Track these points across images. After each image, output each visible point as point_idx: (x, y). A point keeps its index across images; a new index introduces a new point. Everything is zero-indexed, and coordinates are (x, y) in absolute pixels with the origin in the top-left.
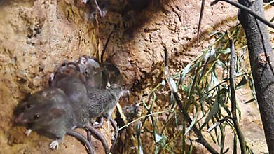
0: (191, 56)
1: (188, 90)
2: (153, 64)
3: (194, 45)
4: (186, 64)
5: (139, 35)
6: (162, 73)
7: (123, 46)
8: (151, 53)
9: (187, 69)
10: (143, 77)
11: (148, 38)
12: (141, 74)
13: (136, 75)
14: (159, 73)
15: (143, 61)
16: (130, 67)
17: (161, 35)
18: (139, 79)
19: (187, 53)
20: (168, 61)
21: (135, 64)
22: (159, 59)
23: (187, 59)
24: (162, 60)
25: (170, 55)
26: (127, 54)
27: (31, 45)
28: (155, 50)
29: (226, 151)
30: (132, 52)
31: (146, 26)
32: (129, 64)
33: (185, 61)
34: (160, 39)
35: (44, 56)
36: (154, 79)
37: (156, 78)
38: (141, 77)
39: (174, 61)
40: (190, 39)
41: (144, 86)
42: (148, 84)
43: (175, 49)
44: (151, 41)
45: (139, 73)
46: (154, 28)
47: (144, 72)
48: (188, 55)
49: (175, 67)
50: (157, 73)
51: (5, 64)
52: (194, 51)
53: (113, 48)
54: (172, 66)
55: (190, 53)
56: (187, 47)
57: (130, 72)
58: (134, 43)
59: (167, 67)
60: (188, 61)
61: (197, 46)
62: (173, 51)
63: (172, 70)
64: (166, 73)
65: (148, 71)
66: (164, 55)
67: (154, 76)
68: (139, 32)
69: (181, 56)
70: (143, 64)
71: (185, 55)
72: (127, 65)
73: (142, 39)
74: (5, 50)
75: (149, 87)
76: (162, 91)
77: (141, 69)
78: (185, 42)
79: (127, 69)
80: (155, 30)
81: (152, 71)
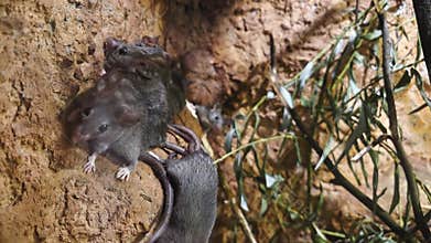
0: (313, 49)
1: (312, 103)
2: (252, 67)
3: (316, 32)
4: (304, 63)
5: (226, 20)
6: (266, 81)
7: (201, 40)
8: (248, 48)
9: (306, 73)
10: (236, 88)
11: (241, 25)
12: (232, 84)
13: (223, 86)
14: (261, 81)
15: (235, 62)
16: (214, 73)
17: (263, 18)
18: (229, 92)
19: (306, 45)
20: (275, 60)
21: (222, 68)
22: (260, 58)
23: (305, 56)
24: (265, 60)
25: (278, 50)
26: (208, 53)
27: (74, 6)
28: (253, 43)
29: (383, 193)
30: (216, 49)
31: (236, 6)
32: (212, 68)
33: (302, 58)
34: (260, 26)
35: (94, 30)
36: (254, 92)
37: (256, 90)
38: (232, 89)
39: (285, 60)
40: (309, 23)
41: (237, 105)
42: (244, 101)
43: (286, 40)
44: (246, 30)
45: (229, 84)
46: (250, 7)
47: (237, 82)
48: (308, 49)
49: (287, 70)
50: (257, 81)
51: (39, 30)
52: (317, 42)
53: (185, 43)
54: (281, 69)
55: (311, 45)
56: (305, 37)
57: (214, 83)
58: (218, 34)
59: (275, 71)
60: (308, 59)
61: (322, 34)
62: (283, 44)
63: (282, 75)
64: (273, 79)
65: (243, 79)
66: (268, 52)
67: (253, 88)
68: (226, 15)
69: (297, 52)
70: (235, 68)
71: (304, 49)
72: (208, 71)
73: (231, 27)
74: (38, 5)
75: (244, 106)
76: (265, 112)
77: (231, 76)
78: (301, 27)
79: (209, 77)
80: (252, 10)
81: (249, 78)
